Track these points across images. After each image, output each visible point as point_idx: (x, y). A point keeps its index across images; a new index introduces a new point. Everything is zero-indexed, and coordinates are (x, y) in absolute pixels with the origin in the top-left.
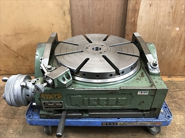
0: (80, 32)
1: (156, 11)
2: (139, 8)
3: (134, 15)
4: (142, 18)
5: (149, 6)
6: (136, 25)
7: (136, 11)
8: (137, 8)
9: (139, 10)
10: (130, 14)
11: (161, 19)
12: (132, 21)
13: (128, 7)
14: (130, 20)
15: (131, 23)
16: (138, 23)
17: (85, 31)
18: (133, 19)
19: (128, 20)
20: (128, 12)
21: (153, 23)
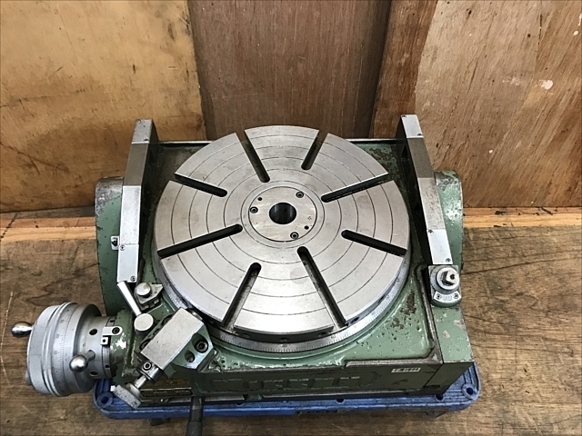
0: (228, 86)
1: (485, 31)
2: (430, 23)
3: (411, 42)
4: (435, 52)
5: (462, 15)
6: (415, 73)
7: (418, 31)
8: (422, 21)
9: (427, 28)
10: (395, 40)
11: (499, 55)
12: (403, 61)
13: (391, 20)
14: (397, 59)
15: (400, 68)
16: (423, 67)
17: (244, 83)
18: (406, 55)
19: (389, 59)
20: (389, 34)
21: (472, 69)
